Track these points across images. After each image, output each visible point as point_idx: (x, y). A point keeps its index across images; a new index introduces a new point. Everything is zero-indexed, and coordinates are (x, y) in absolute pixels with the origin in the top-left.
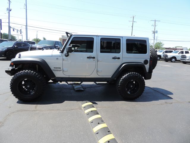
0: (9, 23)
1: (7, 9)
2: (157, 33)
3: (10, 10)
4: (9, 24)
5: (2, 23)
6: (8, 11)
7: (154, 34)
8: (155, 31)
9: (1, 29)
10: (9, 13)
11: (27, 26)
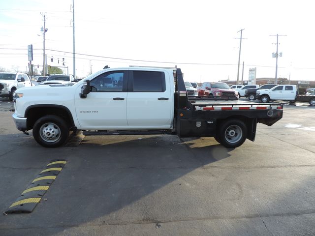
0: (44, 49)
1: (42, 28)
2: (281, 56)
3: (46, 31)
4: (44, 51)
5: (33, 50)
6: (43, 32)
7: (276, 58)
8: (279, 53)
9: (32, 60)
10: (44, 34)
11: (74, 53)
